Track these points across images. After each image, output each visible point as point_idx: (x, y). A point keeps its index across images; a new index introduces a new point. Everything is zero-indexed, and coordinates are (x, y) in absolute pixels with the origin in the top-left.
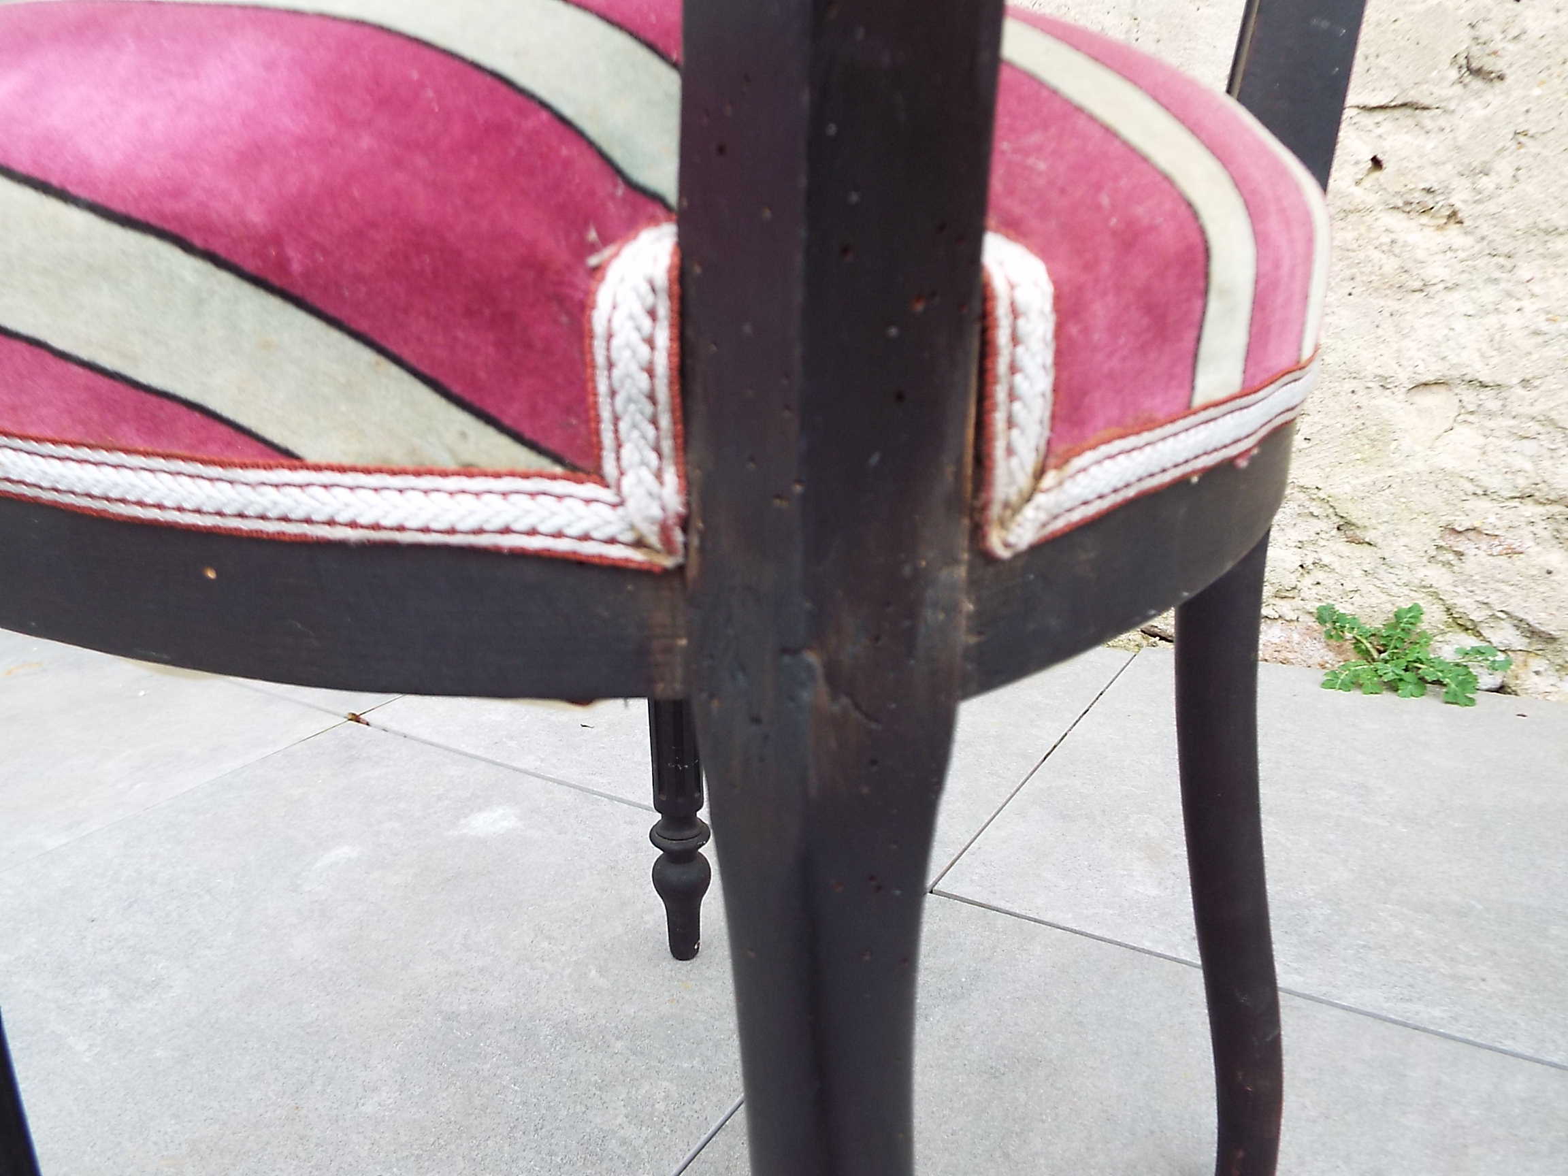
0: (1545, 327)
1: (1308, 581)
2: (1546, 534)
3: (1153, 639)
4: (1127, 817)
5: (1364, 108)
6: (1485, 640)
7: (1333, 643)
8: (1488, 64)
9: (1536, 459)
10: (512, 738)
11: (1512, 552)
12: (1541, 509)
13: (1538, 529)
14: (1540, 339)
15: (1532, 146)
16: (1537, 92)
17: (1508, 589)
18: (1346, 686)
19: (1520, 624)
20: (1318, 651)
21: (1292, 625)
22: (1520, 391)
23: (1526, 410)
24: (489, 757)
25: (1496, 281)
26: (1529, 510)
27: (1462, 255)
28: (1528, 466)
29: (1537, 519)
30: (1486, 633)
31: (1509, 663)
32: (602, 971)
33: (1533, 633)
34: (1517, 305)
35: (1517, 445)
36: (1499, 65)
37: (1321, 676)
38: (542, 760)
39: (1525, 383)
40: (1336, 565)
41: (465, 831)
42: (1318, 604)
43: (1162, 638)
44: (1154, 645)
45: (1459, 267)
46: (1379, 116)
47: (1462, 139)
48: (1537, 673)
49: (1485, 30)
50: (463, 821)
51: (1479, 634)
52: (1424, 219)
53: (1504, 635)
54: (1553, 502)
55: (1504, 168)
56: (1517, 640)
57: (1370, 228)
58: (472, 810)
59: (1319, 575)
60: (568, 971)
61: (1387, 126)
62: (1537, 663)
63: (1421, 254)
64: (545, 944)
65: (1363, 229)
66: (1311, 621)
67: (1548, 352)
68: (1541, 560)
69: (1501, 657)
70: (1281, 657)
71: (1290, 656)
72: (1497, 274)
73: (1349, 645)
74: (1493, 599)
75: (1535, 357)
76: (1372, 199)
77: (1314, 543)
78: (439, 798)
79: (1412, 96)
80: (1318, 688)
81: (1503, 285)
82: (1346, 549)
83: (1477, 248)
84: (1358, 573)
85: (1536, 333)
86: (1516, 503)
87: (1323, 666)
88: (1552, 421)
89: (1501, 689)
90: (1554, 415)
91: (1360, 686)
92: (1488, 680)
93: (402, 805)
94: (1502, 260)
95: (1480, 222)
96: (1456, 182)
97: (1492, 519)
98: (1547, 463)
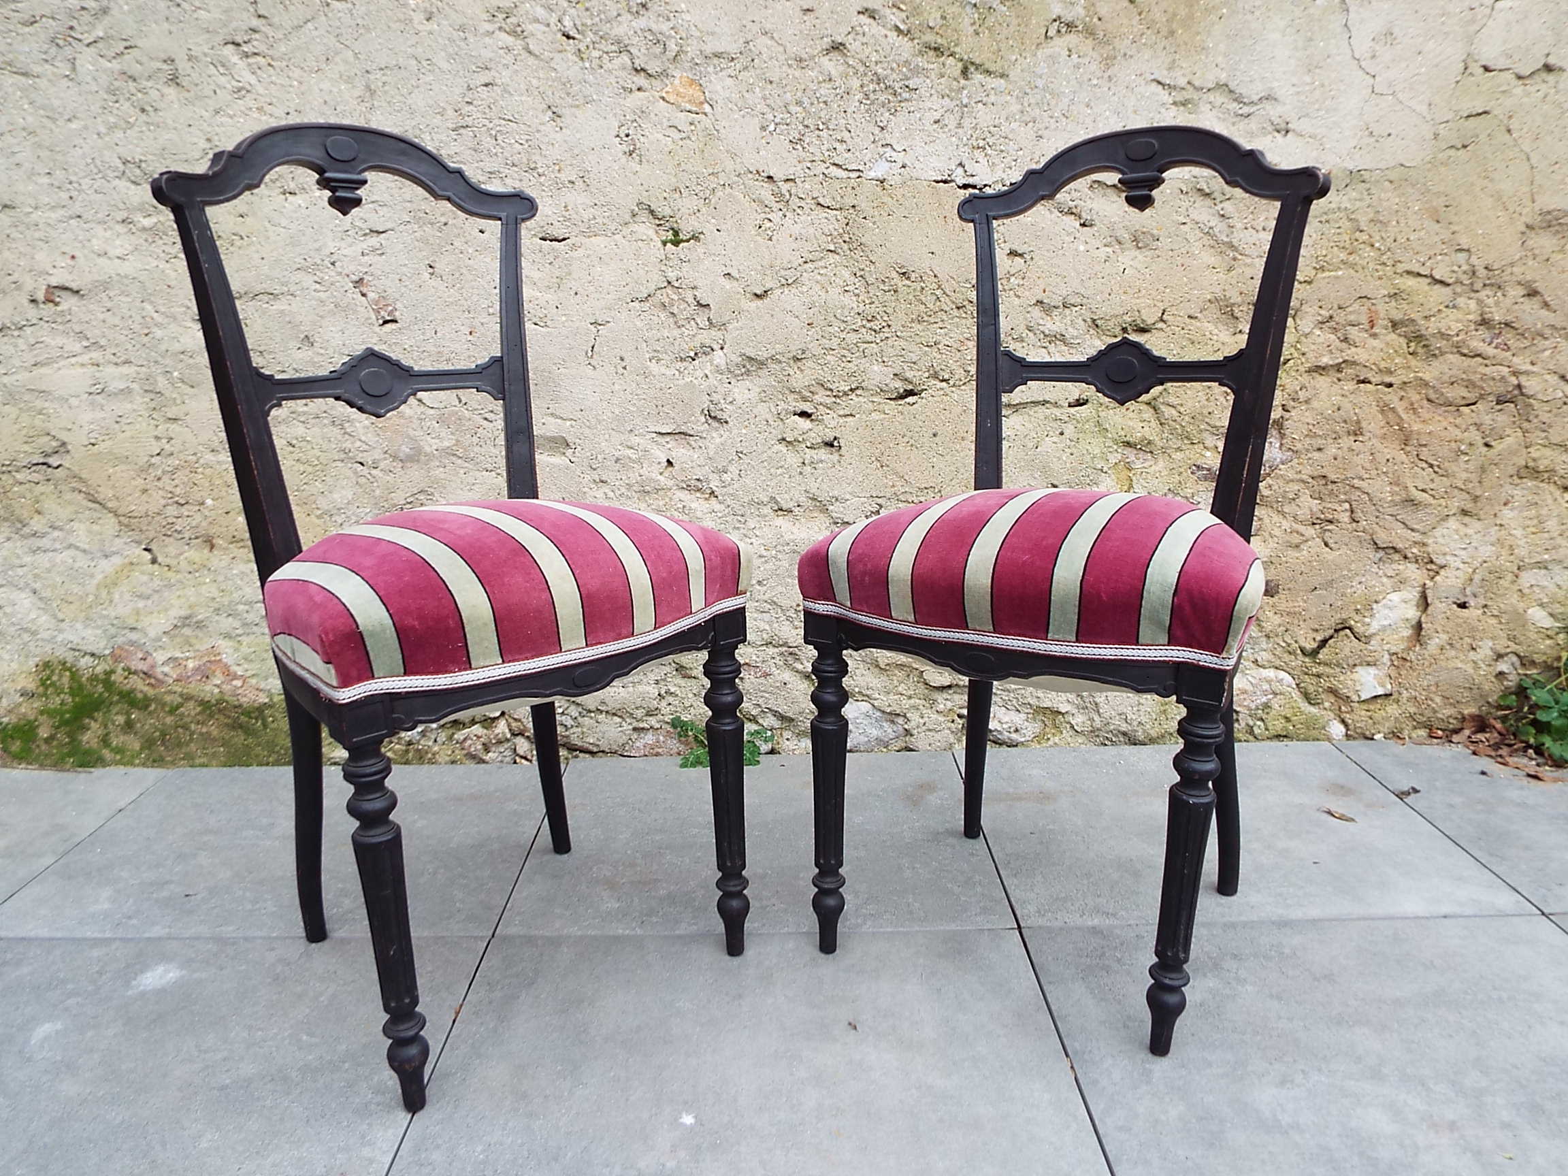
0: (765, 553)
1: (664, 703)
2: (781, 663)
3: (575, 753)
4: (591, 869)
5: (660, 433)
6: (760, 725)
7: (683, 739)
8: (719, 415)
9: (770, 623)
10: (130, 918)
11: (766, 675)
12: (776, 650)
13: (777, 662)
14: (763, 560)
15: (746, 460)
16: (744, 431)
17: (767, 695)
18: (693, 765)
19: (776, 714)
20: (674, 745)
21: (659, 732)
22: (758, 587)
23: (761, 597)
24: (119, 935)
25: (738, 528)
26: (771, 651)
27: (720, 515)
28: (767, 627)
29: (775, 656)
30: (761, 721)
31: (773, 736)
32: (311, 1035)
33: (782, 718)
34: (749, 541)
35: (760, 616)
36: (725, 416)
37: (679, 760)
38: (170, 927)
39: (759, 583)
40: (678, 692)
41: (142, 988)
42: (671, 717)
43: (581, 751)
44: (576, 757)
45: (719, 521)
46: (668, 438)
47: (711, 454)
48: (788, 739)
49: (715, 397)
50: (134, 983)
51: (757, 722)
52: (698, 495)
53: (769, 721)
54: (781, 646)
55: (734, 469)
56: (776, 723)
57: (671, 499)
58: (136, 974)
59: (671, 699)
60: (287, 1042)
61: (672, 444)
62: (787, 734)
63: (699, 514)
64: (260, 1033)
65: (667, 500)
66: (669, 728)
67: (767, 566)
68: (780, 678)
69: (769, 733)
70: (654, 752)
71: (660, 750)
72: (738, 525)
73: (691, 739)
74: (761, 701)
75: (762, 569)
76: (670, 483)
77: (664, 680)
78: (100, 973)
79: (683, 429)
80: (678, 768)
81: (742, 531)
82: (682, 682)
83: (727, 511)
84: (690, 695)
85: (761, 556)
86: (764, 648)
87: (679, 754)
88: (775, 603)
89: (772, 752)
90: (775, 599)
91: (701, 763)
92: (765, 748)
93: (70, 986)
94: (739, 518)
95: (726, 497)
96: (711, 476)
97: (754, 657)
98: (776, 625)
